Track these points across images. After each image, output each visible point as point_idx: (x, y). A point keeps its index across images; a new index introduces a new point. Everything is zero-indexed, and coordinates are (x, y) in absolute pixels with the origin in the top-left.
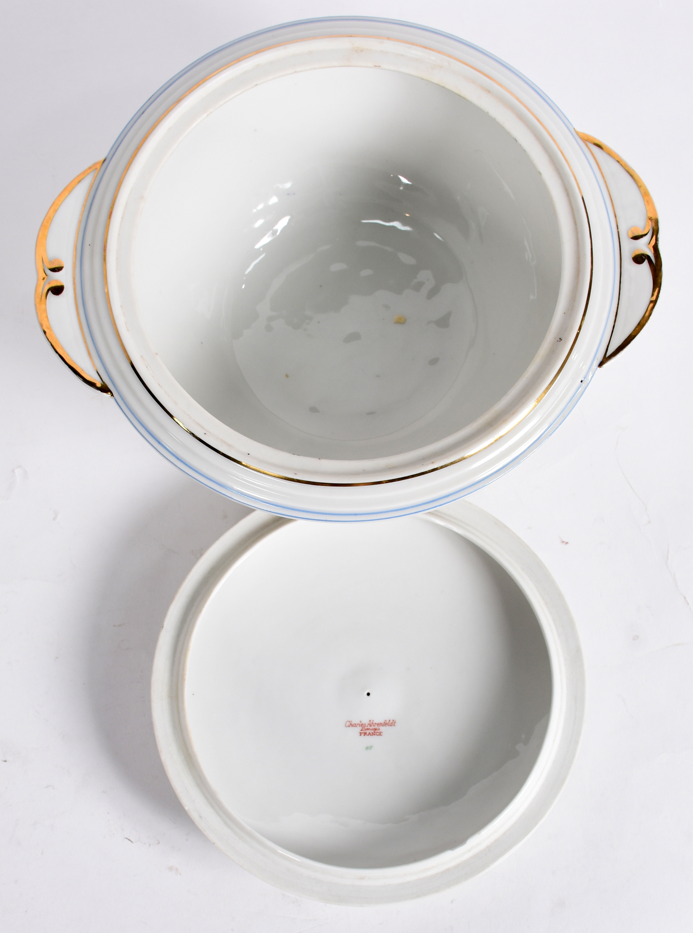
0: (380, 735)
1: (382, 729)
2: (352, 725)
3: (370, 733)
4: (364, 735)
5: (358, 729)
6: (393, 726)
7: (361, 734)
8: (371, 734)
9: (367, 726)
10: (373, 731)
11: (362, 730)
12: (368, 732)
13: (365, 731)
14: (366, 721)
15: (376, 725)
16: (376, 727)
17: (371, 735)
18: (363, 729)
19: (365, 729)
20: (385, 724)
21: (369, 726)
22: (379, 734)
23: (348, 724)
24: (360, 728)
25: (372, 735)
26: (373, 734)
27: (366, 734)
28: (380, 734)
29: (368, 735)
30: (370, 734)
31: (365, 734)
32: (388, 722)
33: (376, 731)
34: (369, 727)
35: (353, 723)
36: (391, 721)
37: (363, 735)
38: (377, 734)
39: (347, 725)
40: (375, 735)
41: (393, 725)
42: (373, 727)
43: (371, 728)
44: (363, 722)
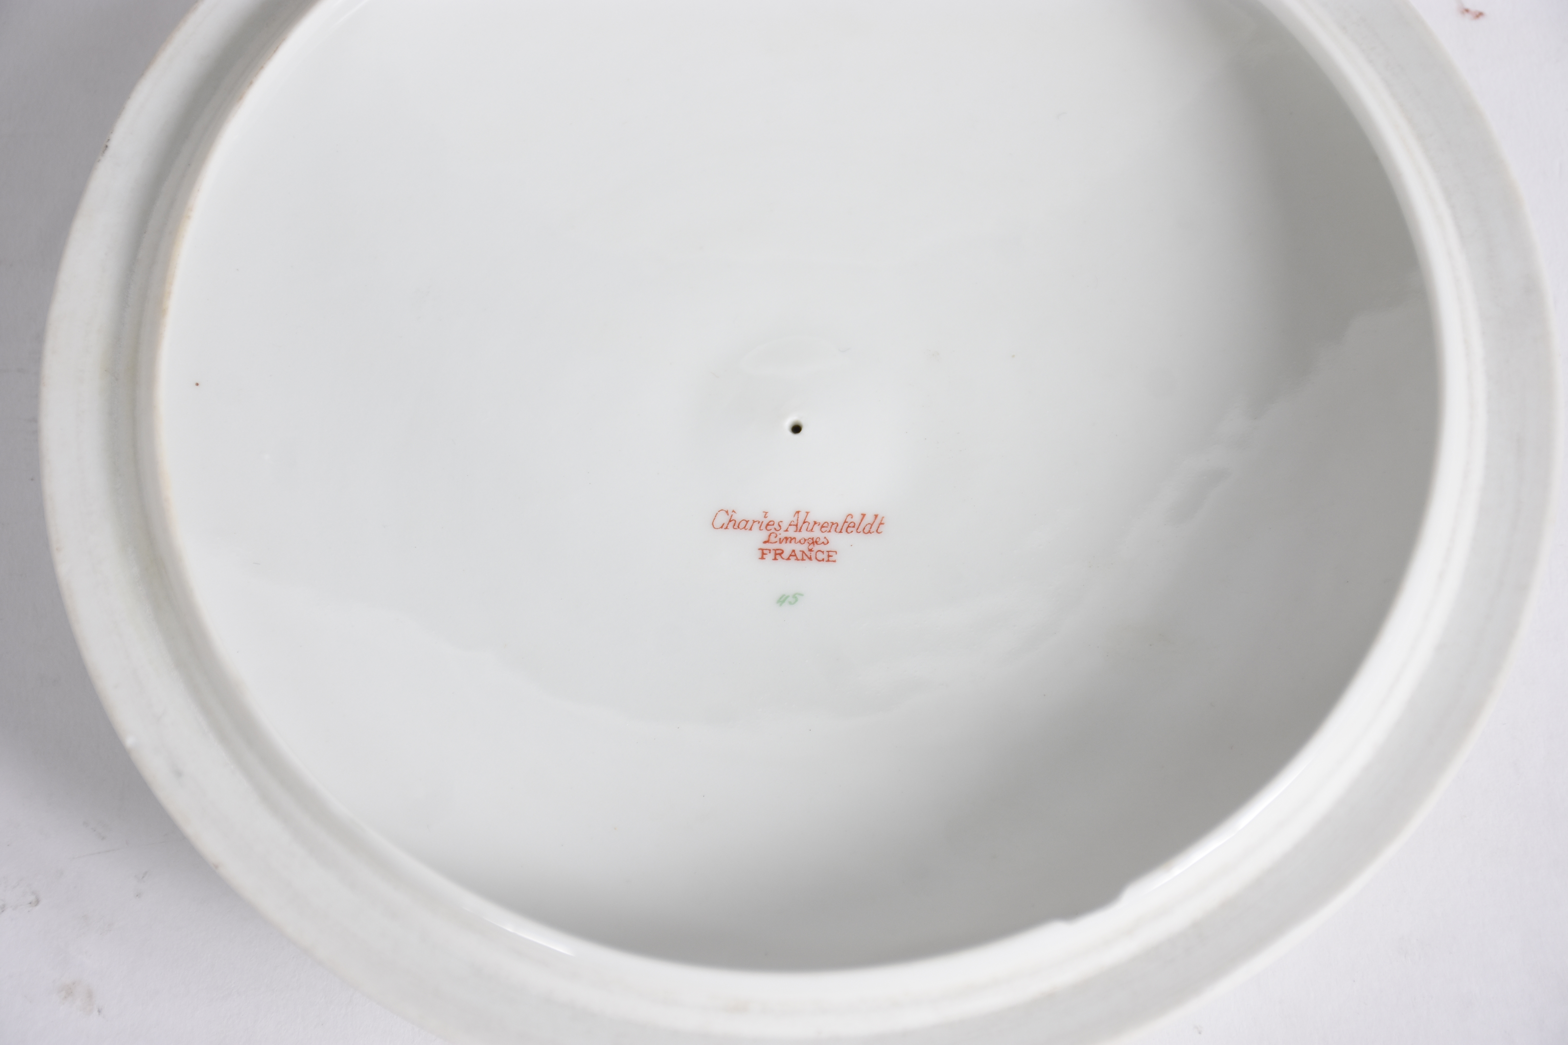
0: (828, 561)
1: (837, 541)
2: (734, 523)
3: (794, 551)
4: (775, 559)
5: (757, 537)
6: (874, 535)
7: (763, 554)
8: (799, 555)
9: (787, 530)
10: (804, 548)
11: (765, 542)
12: (787, 548)
13: (777, 546)
14: (782, 514)
15: (817, 528)
16: (817, 533)
17: (797, 559)
18: (773, 539)
19: (777, 539)
20: (846, 525)
21: (793, 528)
22: (825, 556)
23: (723, 519)
24: (764, 535)
25: (803, 560)
26: (806, 557)
27: (780, 554)
28: (829, 557)
29: (788, 559)
30: (793, 554)
31: (778, 554)
32: (857, 519)
33: (816, 548)
34: (791, 533)
35: (738, 517)
36: (869, 519)
37: (770, 556)
38: (820, 556)
39: (718, 523)
40: (810, 559)
41: (874, 528)
42: (805, 534)
43: (799, 536)
44: (774, 516)
